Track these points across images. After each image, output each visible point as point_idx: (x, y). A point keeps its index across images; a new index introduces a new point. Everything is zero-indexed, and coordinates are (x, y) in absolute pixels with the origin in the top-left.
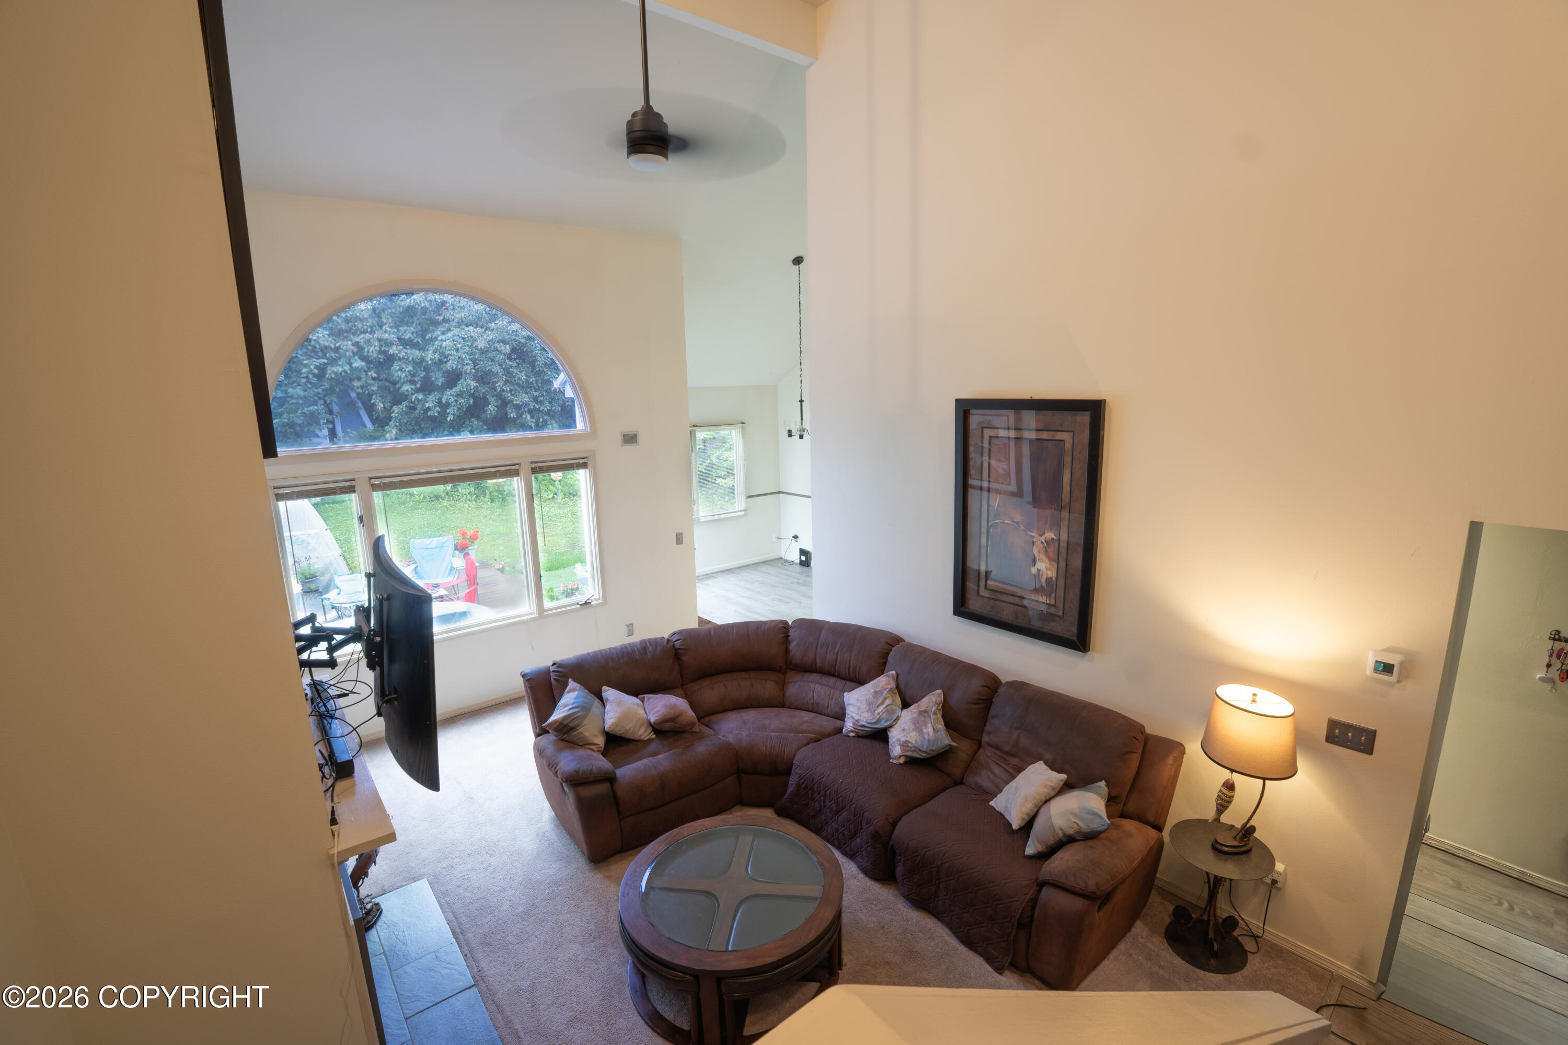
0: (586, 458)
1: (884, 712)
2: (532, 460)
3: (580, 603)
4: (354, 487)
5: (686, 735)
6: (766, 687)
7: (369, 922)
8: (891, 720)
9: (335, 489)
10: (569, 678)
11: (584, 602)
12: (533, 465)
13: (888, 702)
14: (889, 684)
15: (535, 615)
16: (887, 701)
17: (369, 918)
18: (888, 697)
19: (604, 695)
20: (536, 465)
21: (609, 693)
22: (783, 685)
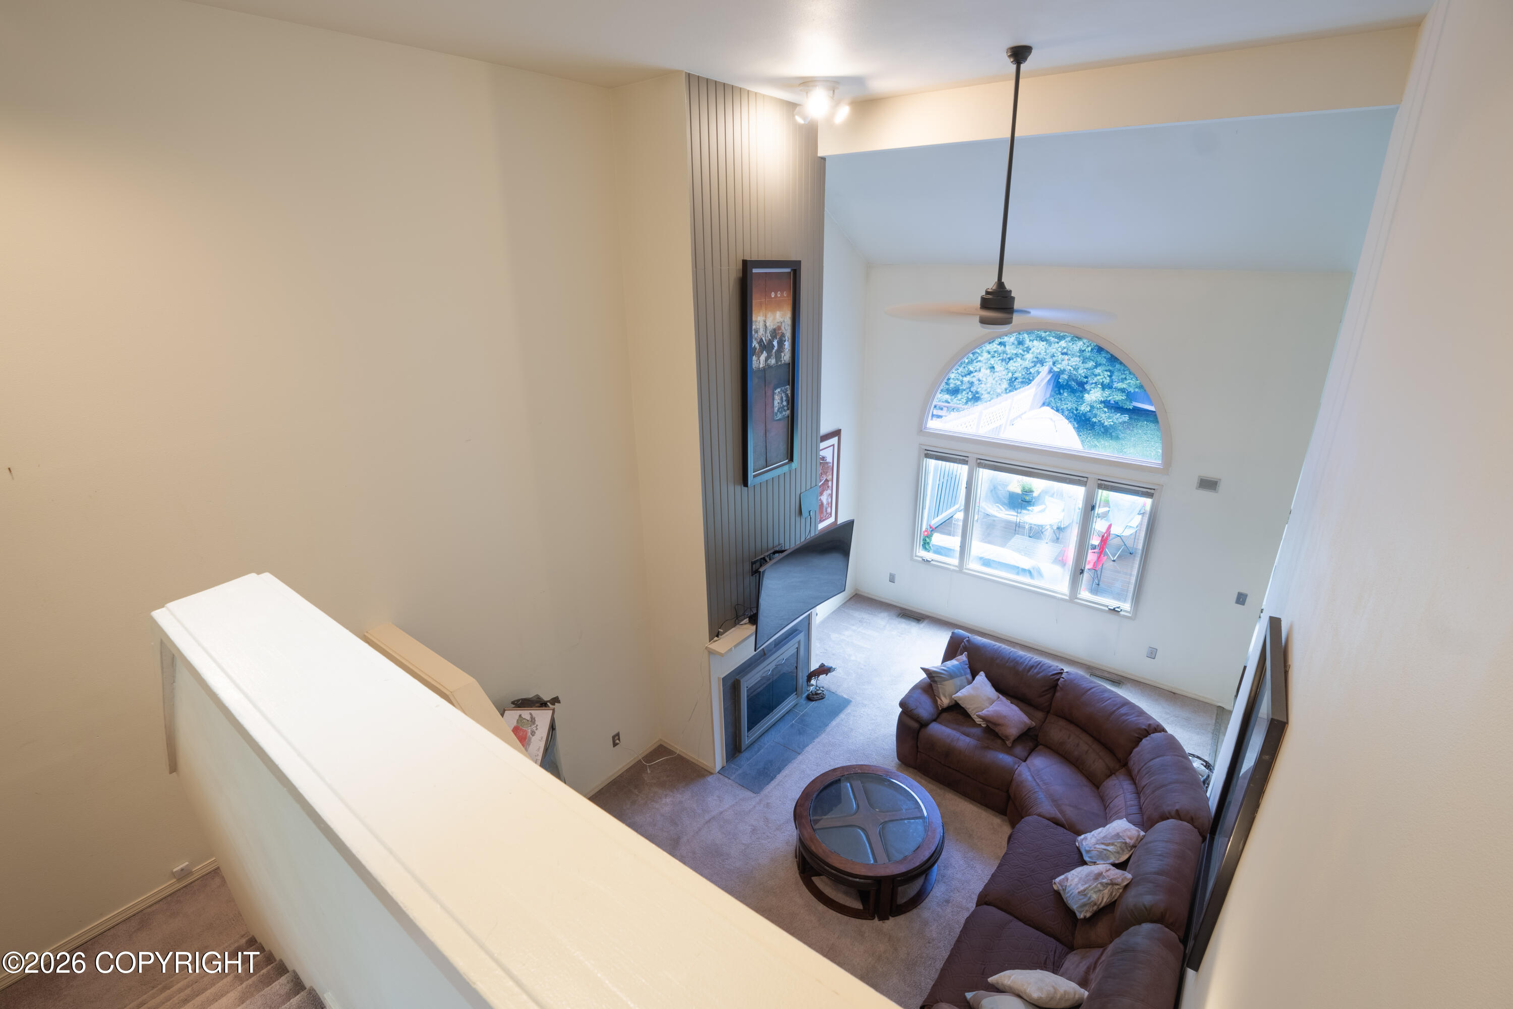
0: (1154, 489)
1: (1098, 851)
2: (1099, 478)
3: (1109, 607)
4: (967, 461)
5: (999, 741)
6: (1097, 761)
7: (814, 698)
8: (1092, 859)
9: (956, 459)
10: (966, 651)
11: (1112, 608)
12: (1100, 482)
13: (1110, 848)
14: (1131, 839)
15: (1067, 598)
16: (1112, 847)
17: (815, 696)
18: (1116, 845)
19: (978, 678)
20: (1103, 482)
21: (981, 677)
22: (1111, 773)
